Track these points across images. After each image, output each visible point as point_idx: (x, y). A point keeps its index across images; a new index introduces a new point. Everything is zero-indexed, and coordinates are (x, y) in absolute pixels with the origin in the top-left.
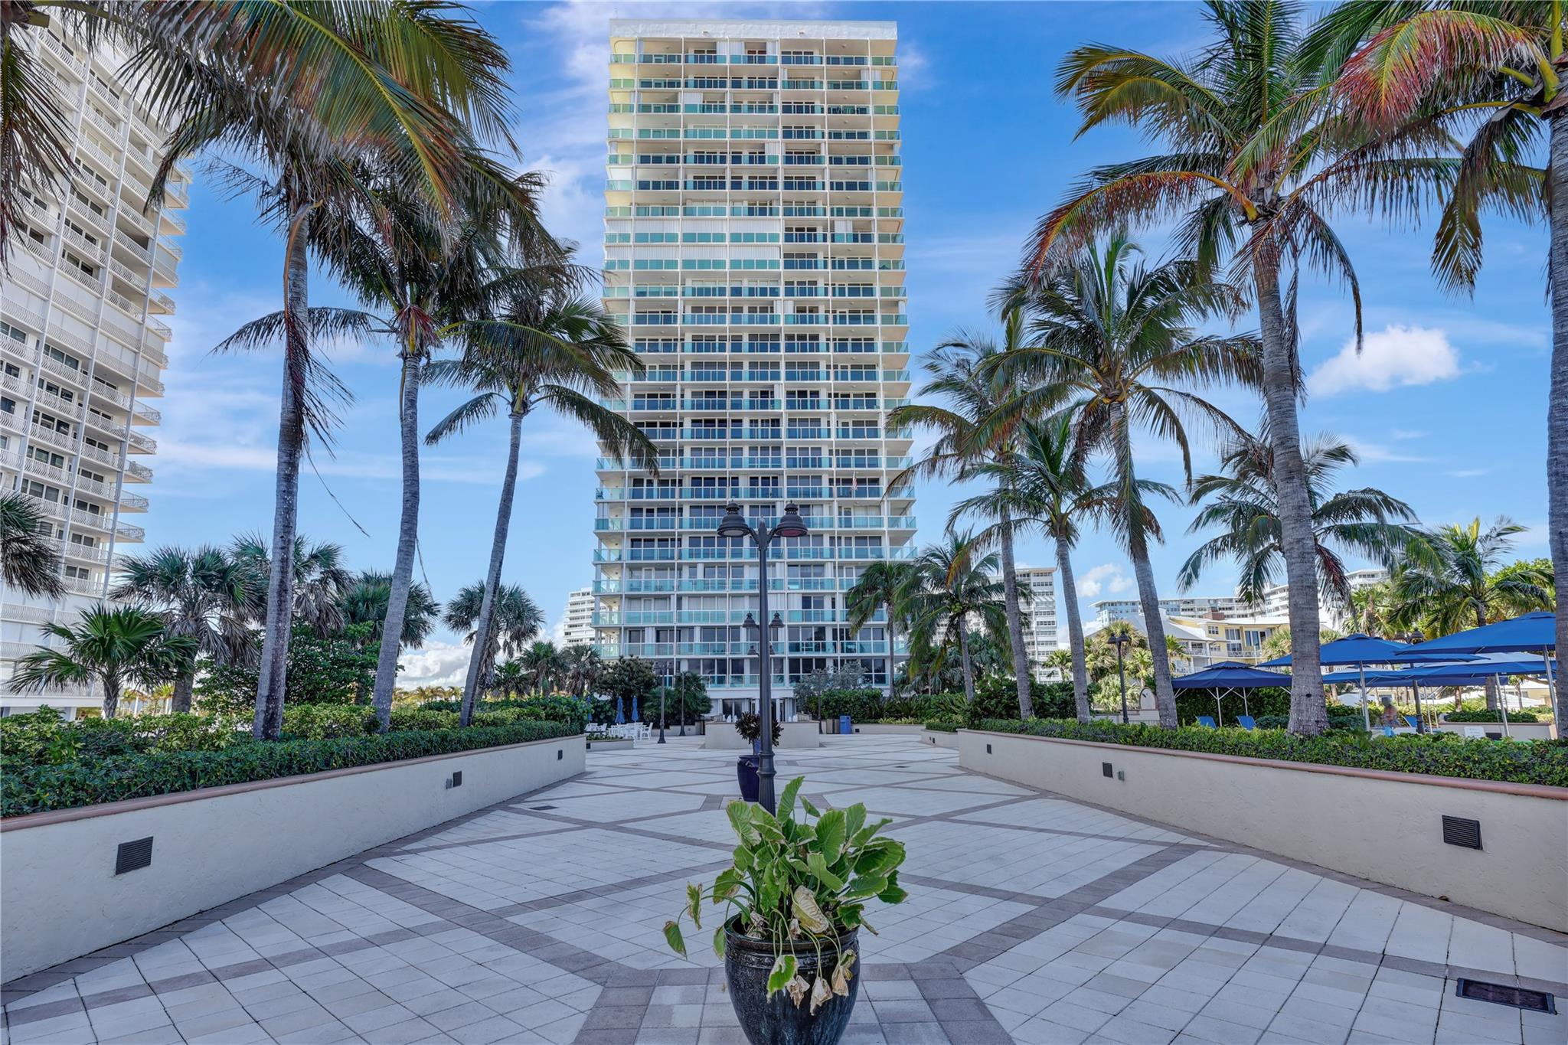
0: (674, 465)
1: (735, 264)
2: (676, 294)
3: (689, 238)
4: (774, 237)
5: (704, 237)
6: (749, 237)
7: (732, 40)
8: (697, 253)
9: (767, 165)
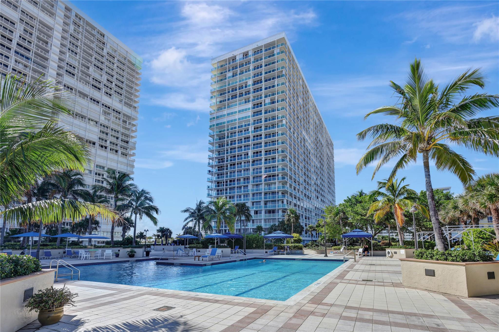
0: (224, 177)
1: (239, 119)
2: (225, 131)
3: (228, 114)
4: (249, 109)
5: (232, 113)
6: (243, 110)
7: (239, 54)
8: (230, 118)
9: (248, 88)
